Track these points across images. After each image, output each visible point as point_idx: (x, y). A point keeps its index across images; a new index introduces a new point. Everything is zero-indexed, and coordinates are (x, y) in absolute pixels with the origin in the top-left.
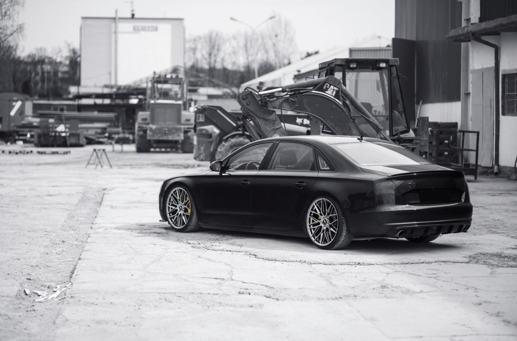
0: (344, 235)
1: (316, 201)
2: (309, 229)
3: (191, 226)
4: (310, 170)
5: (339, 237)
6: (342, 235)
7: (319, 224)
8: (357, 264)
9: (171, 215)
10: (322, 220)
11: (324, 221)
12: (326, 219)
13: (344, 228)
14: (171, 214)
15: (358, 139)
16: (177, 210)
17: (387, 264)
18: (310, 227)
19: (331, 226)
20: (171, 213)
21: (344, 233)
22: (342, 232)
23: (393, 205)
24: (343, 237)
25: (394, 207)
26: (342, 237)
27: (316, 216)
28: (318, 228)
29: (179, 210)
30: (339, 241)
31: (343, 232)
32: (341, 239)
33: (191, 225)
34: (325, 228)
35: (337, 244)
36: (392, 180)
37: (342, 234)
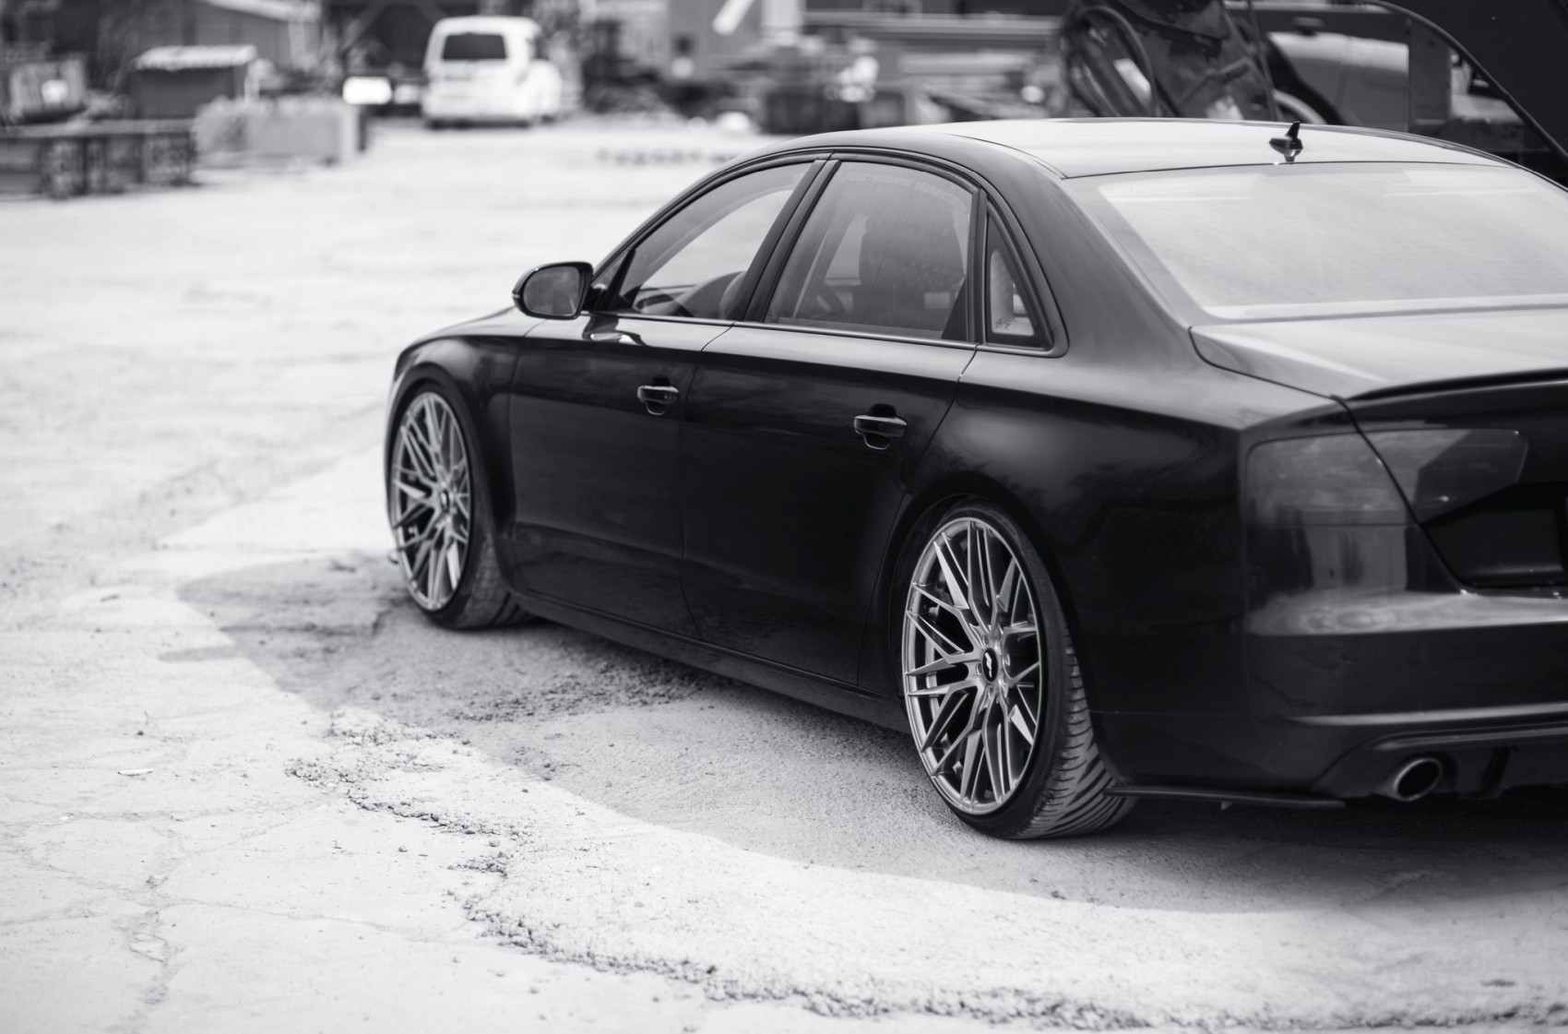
0: (1079, 761)
1: (945, 534)
2: (916, 701)
3: (476, 601)
4: (944, 337)
5: (1049, 774)
6: (1064, 760)
7: (959, 672)
8: (1039, 1008)
9: (413, 535)
10: (975, 654)
11: (985, 659)
12: (997, 649)
13: (1076, 718)
14: (413, 530)
15: (1277, 144)
16: (431, 511)
17: (1240, 1023)
18: (921, 684)
19: (1013, 696)
20: (411, 524)
21: (1081, 749)
22: (1062, 742)
23: (1391, 593)
24: (1078, 774)
25: (1396, 607)
26: (1069, 775)
27: (948, 625)
28: (956, 696)
29: (437, 513)
30: (1052, 797)
31: (1073, 742)
32: (1066, 785)
33: (479, 595)
34: (988, 705)
35: (1040, 810)
36: (1364, 427)
37: (1065, 755)
